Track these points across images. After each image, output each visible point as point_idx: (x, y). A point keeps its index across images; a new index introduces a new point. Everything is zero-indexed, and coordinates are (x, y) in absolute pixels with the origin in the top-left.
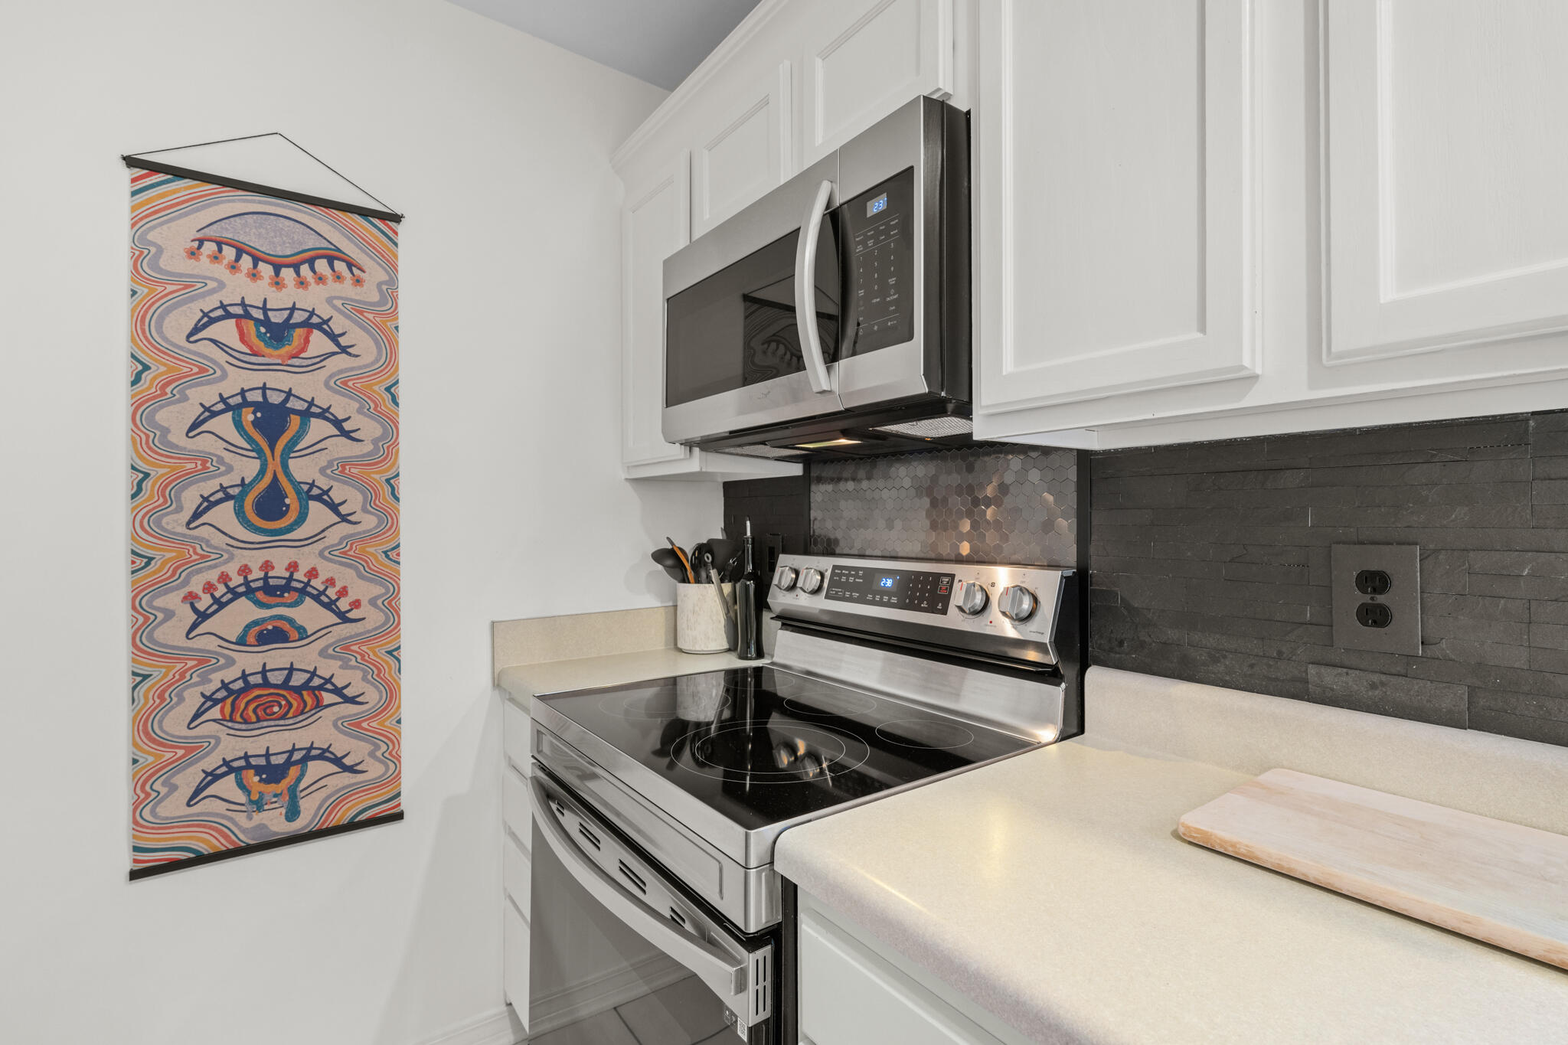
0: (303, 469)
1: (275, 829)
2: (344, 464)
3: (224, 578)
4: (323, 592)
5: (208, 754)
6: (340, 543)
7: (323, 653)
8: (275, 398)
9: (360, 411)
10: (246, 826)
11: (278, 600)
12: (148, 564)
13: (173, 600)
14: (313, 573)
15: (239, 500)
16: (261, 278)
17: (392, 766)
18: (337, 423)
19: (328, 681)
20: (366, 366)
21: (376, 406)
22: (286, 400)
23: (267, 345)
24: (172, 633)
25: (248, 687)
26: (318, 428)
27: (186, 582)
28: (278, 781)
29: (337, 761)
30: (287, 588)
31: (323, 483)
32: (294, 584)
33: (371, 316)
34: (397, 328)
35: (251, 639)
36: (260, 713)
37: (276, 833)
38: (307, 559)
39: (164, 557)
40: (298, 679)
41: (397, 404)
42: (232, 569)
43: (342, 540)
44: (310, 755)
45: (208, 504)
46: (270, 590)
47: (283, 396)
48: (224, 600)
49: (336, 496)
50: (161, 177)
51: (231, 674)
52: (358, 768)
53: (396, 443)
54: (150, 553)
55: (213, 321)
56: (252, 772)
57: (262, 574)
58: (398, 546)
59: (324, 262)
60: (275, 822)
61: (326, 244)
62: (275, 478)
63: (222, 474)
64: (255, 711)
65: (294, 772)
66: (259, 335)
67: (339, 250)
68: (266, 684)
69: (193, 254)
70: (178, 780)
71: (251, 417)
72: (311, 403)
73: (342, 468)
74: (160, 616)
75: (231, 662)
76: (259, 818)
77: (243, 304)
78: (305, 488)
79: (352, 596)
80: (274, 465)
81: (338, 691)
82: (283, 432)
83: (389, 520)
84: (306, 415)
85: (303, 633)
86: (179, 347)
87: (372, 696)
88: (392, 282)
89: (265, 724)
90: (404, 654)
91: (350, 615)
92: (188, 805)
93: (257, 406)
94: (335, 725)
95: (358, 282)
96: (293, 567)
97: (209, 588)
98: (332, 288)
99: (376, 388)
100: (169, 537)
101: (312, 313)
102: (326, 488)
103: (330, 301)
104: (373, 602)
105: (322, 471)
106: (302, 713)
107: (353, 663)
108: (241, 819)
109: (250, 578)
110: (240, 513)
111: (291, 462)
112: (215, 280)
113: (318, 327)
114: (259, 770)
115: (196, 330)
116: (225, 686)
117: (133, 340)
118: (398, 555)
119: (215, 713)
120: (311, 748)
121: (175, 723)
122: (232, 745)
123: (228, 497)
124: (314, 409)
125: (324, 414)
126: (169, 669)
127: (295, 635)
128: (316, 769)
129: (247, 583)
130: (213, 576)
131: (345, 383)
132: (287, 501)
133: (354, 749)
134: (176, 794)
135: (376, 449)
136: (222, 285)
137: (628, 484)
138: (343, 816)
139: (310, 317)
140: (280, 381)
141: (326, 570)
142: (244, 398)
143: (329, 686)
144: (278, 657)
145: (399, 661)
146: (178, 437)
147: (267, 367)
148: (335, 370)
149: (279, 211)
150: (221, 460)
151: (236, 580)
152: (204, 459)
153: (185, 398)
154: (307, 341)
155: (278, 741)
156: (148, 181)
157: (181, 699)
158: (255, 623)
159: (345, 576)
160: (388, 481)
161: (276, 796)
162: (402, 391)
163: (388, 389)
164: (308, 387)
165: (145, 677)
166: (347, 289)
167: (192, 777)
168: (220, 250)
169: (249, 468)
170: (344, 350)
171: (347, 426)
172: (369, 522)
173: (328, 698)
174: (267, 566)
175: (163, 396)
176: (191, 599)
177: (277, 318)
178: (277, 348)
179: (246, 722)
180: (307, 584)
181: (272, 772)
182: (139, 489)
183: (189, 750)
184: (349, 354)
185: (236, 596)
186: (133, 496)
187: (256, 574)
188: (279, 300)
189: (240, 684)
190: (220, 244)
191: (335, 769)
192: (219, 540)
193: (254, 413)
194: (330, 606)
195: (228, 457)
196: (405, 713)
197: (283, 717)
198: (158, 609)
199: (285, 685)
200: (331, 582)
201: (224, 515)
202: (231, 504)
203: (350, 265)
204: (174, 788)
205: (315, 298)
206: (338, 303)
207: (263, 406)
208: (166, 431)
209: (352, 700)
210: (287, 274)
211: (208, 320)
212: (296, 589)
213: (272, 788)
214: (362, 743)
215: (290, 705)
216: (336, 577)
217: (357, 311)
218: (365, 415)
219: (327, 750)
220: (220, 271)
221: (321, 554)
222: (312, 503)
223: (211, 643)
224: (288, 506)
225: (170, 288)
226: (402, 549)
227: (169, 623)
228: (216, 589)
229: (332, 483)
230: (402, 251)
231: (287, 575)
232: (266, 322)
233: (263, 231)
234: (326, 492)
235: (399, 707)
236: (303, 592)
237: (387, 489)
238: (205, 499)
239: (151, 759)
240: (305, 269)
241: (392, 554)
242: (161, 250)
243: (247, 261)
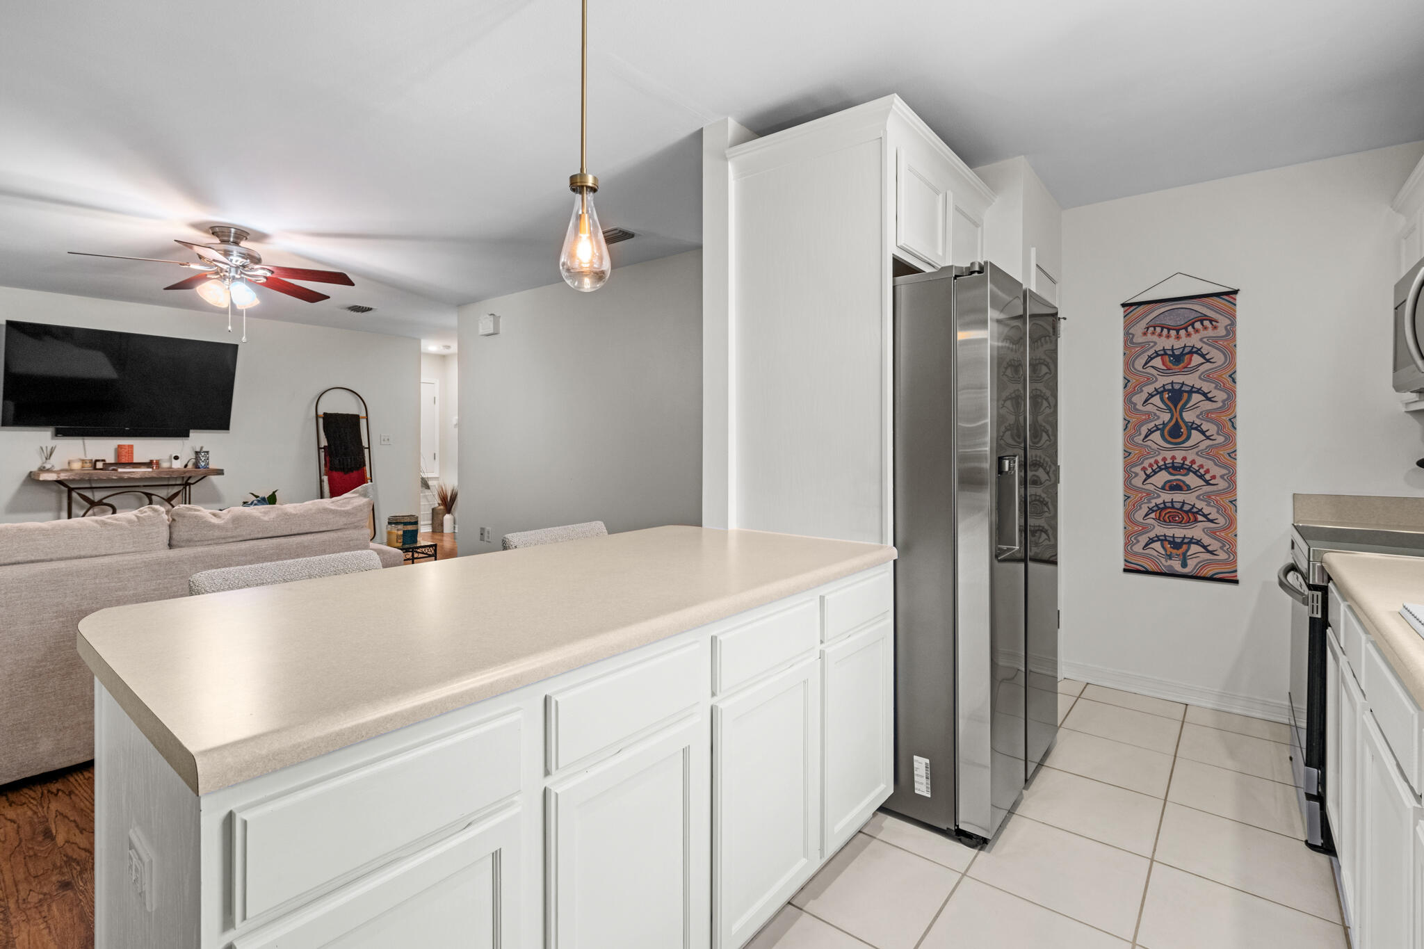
0: (1189, 416)
1: (1176, 569)
2: (1208, 412)
3: (1156, 462)
4: (1198, 471)
5: (1150, 531)
6: (1206, 449)
7: (1198, 497)
8: (1177, 387)
9: (1216, 388)
10: (1165, 564)
11: (1179, 472)
12: (1129, 455)
13: (1138, 469)
14: (1193, 462)
15: (1162, 430)
16: (1171, 337)
17: (1232, 557)
18: (1205, 394)
19: (1201, 510)
20: (1220, 366)
21: (1224, 384)
22: (1182, 387)
23: (1174, 365)
24: (1138, 482)
25: (1166, 508)
26: (1196, 398)
27: (1142, 463)
28: (1178, 549)
29: (1204, 547)
30: (1182, 467)
31: (1198, 422)
32: (1185, 466)
33: (1221, 343)
34: (1235, 346)
35: (1167, 488)
36: (1171, 519)
37: (1177, 572)
38: (1191, 456)
39: (1135, 452)
40: (1186, 508)
41: (1235, 383)
42: (1159, 458)
43: (1207, 447)
44: (1192, 541)
45: (1150, 432)
46: (1174, 468)
47: (1180, 385)
48: (1157, 470)
49: (1204, 427)
50: (1134, 307)
51: (1159, 501)
52: (1215, 553)
53: (1234, 401)
54: (1130, 451)
55: (1152, 359)
56: (1167, 543)
57: (1171, 461)
58: (1235, 451)
59: (1199, 323)
60: (1176, 565)
61: (1200, 315)
62: (1177, 419)
63: (1155, 420)
64: (1168, 518)
65: (1185, 547)
66: (1170, 361)
67: (1205, 315)
68: (1173, 507)
69: (1145, 334)
70: (1140, 538)
71: (1167, 396)
72: (1193, 387)
73: (1206, 416)
74: (1134, 475)
75: (1159, 496)
76: (1169, 562)
77: (1164, 349)
78: (1190, 424)
79: (1212, 473)
80: (1176, 415)
81: (1205, 516)
82: (1180, 401)
83: (1230, 439)
84: (1190, 392)
85: (1189, 488)
86: (1140, 372)
87: (1221, 521)
88: (1233, 324)
89: (1172, 524)
90: (1239, 503)
91: (1211, 482)
92: (1143, 549)
93: (1169, 391)
94: (1203, 530)
95: (1215, 328)
96: (1184, 459)
97: (1151, 465)
98: (1203, 333)
99: (1224, 376)
100: (1137, 445)
101: (1193, 347)
102: (1199, 424)
103: (1201, 340)
104: (1222, 477)
105: (1198, 417)
106: (1188, 522)
107: (1212, 504)
108: (1163, 560)
109: (1167, 462)
110: (1162, 436)
111: (1184, 414)
112: (1152, 342)
113: (1196, 353)
114: (1170, 543)
115: (1146, 363)
116: (1157, 505)
117: (1124, 372)
118: (1235, 455)
119: (1153, 515)
120: (1192, 538)
121: (1139, 516)
122: (1160, 530)
123: (1158, 429)
124: (1194, 390)
125: (1199, 391)
126: (1137, 495)
127: (1185, 488)
128: (1194, 548)
129: (1165, 464)
130: (1152, 461)
131: (1208, 376)
132: (1182, 430)
133: (1214, 545)
134: (1139, 544)
135: (1224, 405)
136: (1155, 343)
137: (1408, 414)
138: (1208, 572)
139: (1192, 349)
140: (1178, 379)
141: (1199, 461)
142: (1164, 388)
143: (1200, 513)
144: (1178, 497)
145: (1236, 507)
146: (1139, 407)
147: (1174, 374)
148: (1204, 370)
149: (1179, 306)
150: (1155, 414)
151: (1161, 463)
152: (1149, 414)
153: (1142, 391)
154: (1191, 360)
155: (1178, 532)
156: (1129, 311)
157: (1141, 508)
158: (1169, 481)
159: (1208, 464)
160: (1230, 420)
161: (1177, 555)
162: (1238, 377)
163: (1230, 376)
164: (1191, 380)
165: (1129, 497)
166: (1210, 332)
167: (1144, 539)
168: (1155, 330)
169: (1166, 417)
170: (1208, 361)
171: (1209, 395)
172: (1220, 439)
173: (1200, 518)
174: (1173, 458)
175: (1134, 393)
176: (1144, 469)
177: (1177, 353)
178: (1177, 365)
179: (1165, 521)
180: (1191, 466)
181: (1176, 545)
182: (1127, 427)
183: (1143, 528)
184: (1211, 362)
185: (1161, 469)
186: (1125, 430)
187: (1169, 461)
188: (1178, 345)
189: (1162, 506)
190: (1155, 327)
191: (1203, 550)
192: (1155, 447)
193: (1168, 394)
194: (1201, 477)
195: (1158, 413)
196: (1240, 531)
197: (1180, 523)
198: (1134, 473)
199: (1181, 509)
200: (1201, 466)
201: (1156, 436)
202: (1159, 432)
203: (1211, 321)
204: (1138, 541)
205: (1194, 340)
206: (1205, 340)
207: (1172, 391)
208: (1135, 404)
209: (1212, 521)
210: (1182, 332)
211: (1151, 358)
212: (1185, 468)
213: (1175, 551)
214: (1217, 542)
215: (1183, 518)
216: (1204, 464)
217: (1214, 342)
218: (1219, 389)
219: (1200, 541)
220: (1155, 338)
221: (1197, 454)
222: (1193, 431)
223: (1152, 488)
224: (1182, 433)
225: (1137, 349)
226: (1238, 453)
227: (1136, 478)
228: (1153, 466)
229: (1202, 422)
230: (1238, 308)
231: (1182, 462)
232: (1173, 355)
233: (1172, 317)
234: (1199, 426)
235: (1236, 528)
236: (1189, 470)
237: (1230, 424)
238: (1149, 430)
239: (1130, 528)
240: (1190, 329)
241: (1232, 454)
242: (1133, 335)
243: (1165, 331)
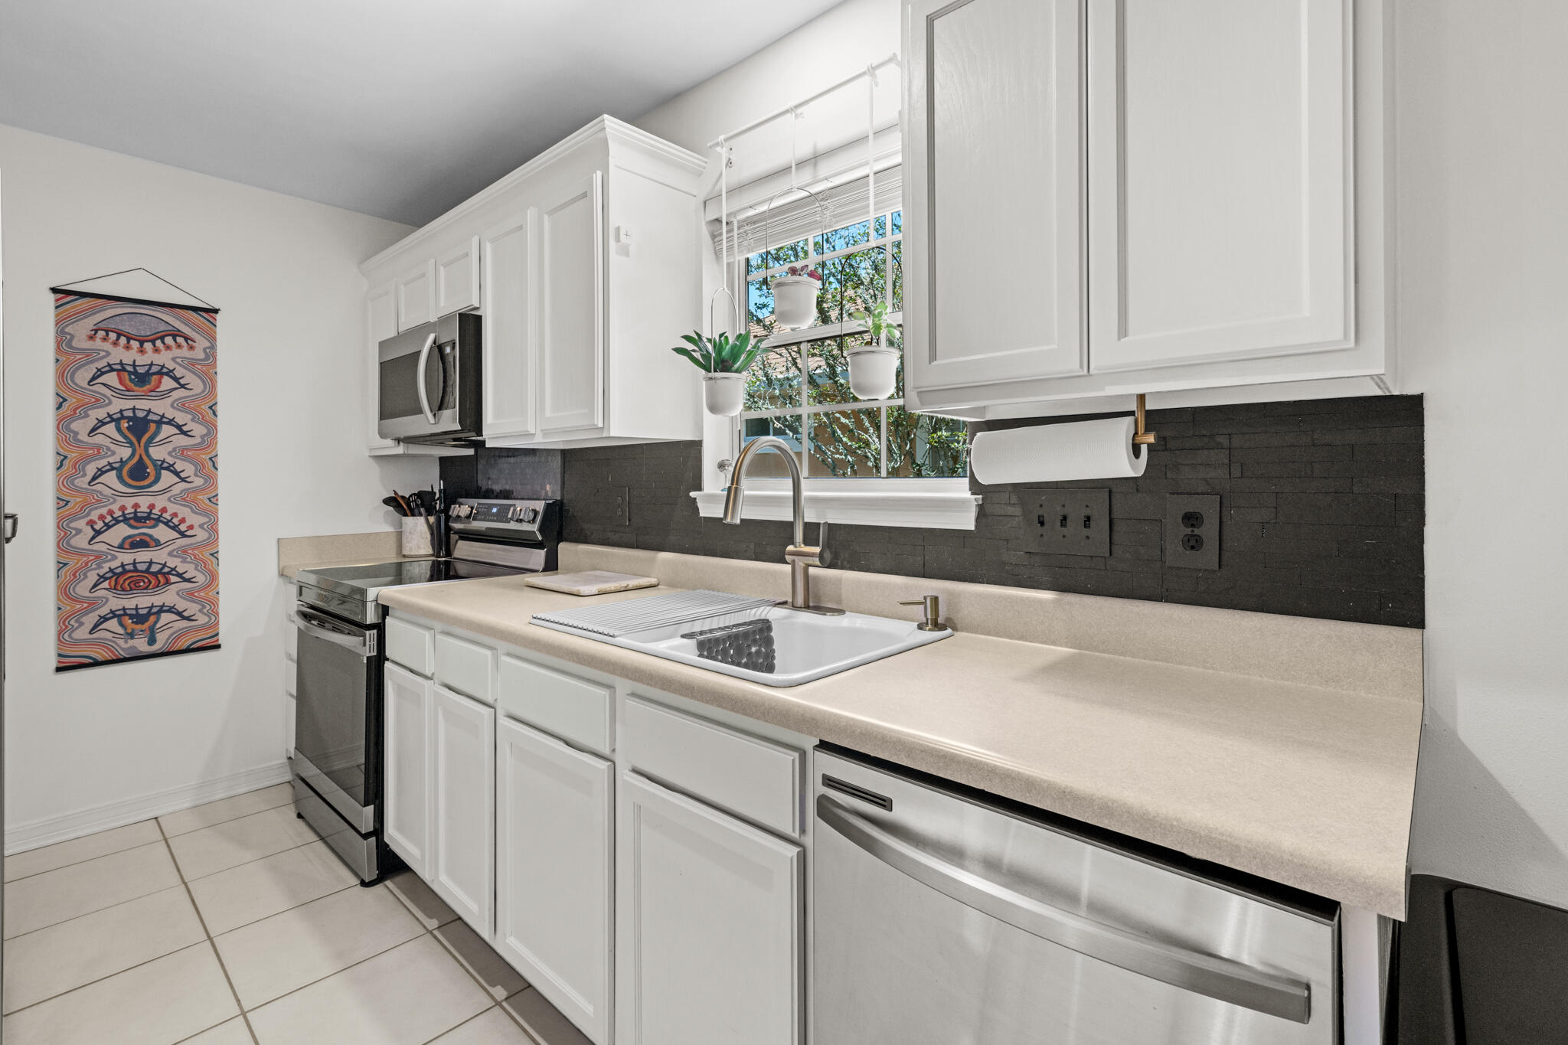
0: (157, 453)
1: (141, 649)
2: (184, 449)
3: (111, 512)
4: (170, 521)
5: (101, 607)
6: (181, 494)
7: (170, 554)
8: (141, 414)
9: (193, 420)
10: (123, 646)
11: (143, 524)
12: (66, 504)
13: (81, 524)
14: (164, 510)
15: (119, 470)
16: (132, 349)
17: (213, 618)
18: (179, 427)
19: (174, 569)
20: (196, 395)
21: (203, 417)
22: (148, 415)
23: (136, 385)
24: (81, 542)
25: (125, 572)
26: (167, 430)
27: (88, 514)
28: (143, 623)
29: (179, 614)
30: (148, 517)
31: (170, 460)
32: (153, 516)
33: (199, 367)
34: (216, 373)
35: (127, 546)
36: (133, 586)
37: (141, 652)
38: (160, 502)
39: (75, 501)
40: (155, 568)
41: (216, 416)
42: (115, 507)
43: (181, 492)
44: (162, 609)
45: (101, 472)
46: (137, 519)
47: (145, 413)
48: (111, 524)
49: (178, 467)
50: (73, 297)
51: (114, 564)
52: (193, 618)
53: (216, 437)
54: (68, 499)
55: (103, 373)
56: (127, 617)
57: (133, 510)
58: (217, 495)
59: (171, 338)
60: (141, 645)
61: (170, 328)
62: (141, 456)
63: (110, 456)
64: (129, 585)
65: (152, 618)
66: (131, 380)
67: (179, 331)
68: (136, 570)
69: (91, 338)
70: (84, 619)
71: (126, 425)
72: (163, 416)
73: (182, 452)
74: (74, 532)
75: (114, 558)
76: (131, 643)
77: (121, 363)
78: (159, 463)
79: (188, 523)
80: (140, 451)
81: (179, 575)
82: (145, 433)
83: (211, 480)
84: (159, 423)
85: (157, 543)
86: (85, 389)
87: (201, 579)
88: (213, 347)
89: (135, 592)
90: (221, 556)
91: (187, 533)
92: (90, 633)
93: (129, 419)
94: (178, 593)
95: (191, 348)
96: (152, 506)
97: (102, 517)
98: (176, 352)
99: (203, 407)
100: (79, 490)
101: (163, 367)
102: (171, 463)
103: (174, 359)
104: (201, 526)
105: (170, 454)
106: (158, 587)
107: (189, 560)
108: (121, 642)
109: (126, 512)
110: (120, 477)
111: (151, 450)
112: (103, 351)
113: (167, 374)
114: (131, 617)
115: (94, 378)
116: (111, 570)
117: (57, 386)
118: (217, 500)
119: (106, 584)
120: (163, 605)
121: (83, 589)
122: (116, 603)
123: (113, 469)
124: (164, 420)
125: (171, 422)
126: (79, 560)
127: (153, 544)
128: (166, 618)
129: (124, 515)
130: (104, 511)
131: (183, 405)
132: (148, 470)
133: (191, 608)
134: (83, 627)
135: (203, 441)
136: (108, 354)
137: (371, 460)
138: (183, 644)
139: (161, 369)
140: (143, 404)
141: (172, 508)
142: (122, 414)
143: (174, 572)
144: (143, 556)
145: (218, 559)
146: (83, 436)
147: (137, 397)
148: (177, 397)
149: (142, 311)
150: (108, 449)
151: (118, 514)
152: (99, 448)
153: (87, 416)
154: (160, 382)
155: (143, 601)
156: (65, 300)
157: (86, 577)
158: (129, 537)
159: (183, 512)
160: (210, 459)
161: (142, 631)
162: (219, 409)
163: (210, 407)
164: (161, 407)
165: (65, 564)
166: (185, 352)
167: (91, 619)
168: (107, 335)
169: (125, 453)
170: (183, 386)
171: (185, 428)
172: (199, 482)
173: (173, 579)
174: (136, 506)
175: (73, 416)
176: (91, 523)
177: (141, 370)
178: (141, 387)
179: (124, 590)
180: (161, 516)
181: (139, 618)
182: (61, 465)
183: (90, 604)
184: (186, 389)
185: (117, 522)
186: (58, 469)
187: (130, 510)
188: (142, 360)
189: (120, 570)
190: (107, 332)
191: (177, 618)
192: (109, 492)
193: (128, 422)
194: (175, 528)
195: (112, 447)
196: (222, 588)
197: (146, 588)
198: (73, 528)
199: (147, 571)
200: (175, 515)
201: (111, 478)
202: (114, 472)
203: (186, 339)
204: (81, 624)
205: (164, 358)
206: (179, 360)
207: (134, 419)
208: (76, 433)
209: (189, 580)
210: (148, 346)
211: (100, 373)
212: (153, 519)
213: (139, 627)
214: (196, 605)
215: (150, 582)
216: (178, 512)
217: (191, 365)
218: (197, 422)
219: (173, 607)
220: (107, 346)
221: (169, 499)
222: (164, 472)
223: (103, 548)
224: (149, 473)
225: (78, 357)
226: (219, 497)
227: (78, 536)
228: (106, 518)
229: (176, 460)
230: (219, 329)
231: (148, 511)
232: (135, 373)
233: (133, 323)
234: (172, 465)
235: (218, 585)
236: (158, 520)
237: (210, 463)
238: (99, 470)
239: (69, 608)
240: (158, 343)
241: (213, 499)
242: (72, 337)
243: (123, 340)
